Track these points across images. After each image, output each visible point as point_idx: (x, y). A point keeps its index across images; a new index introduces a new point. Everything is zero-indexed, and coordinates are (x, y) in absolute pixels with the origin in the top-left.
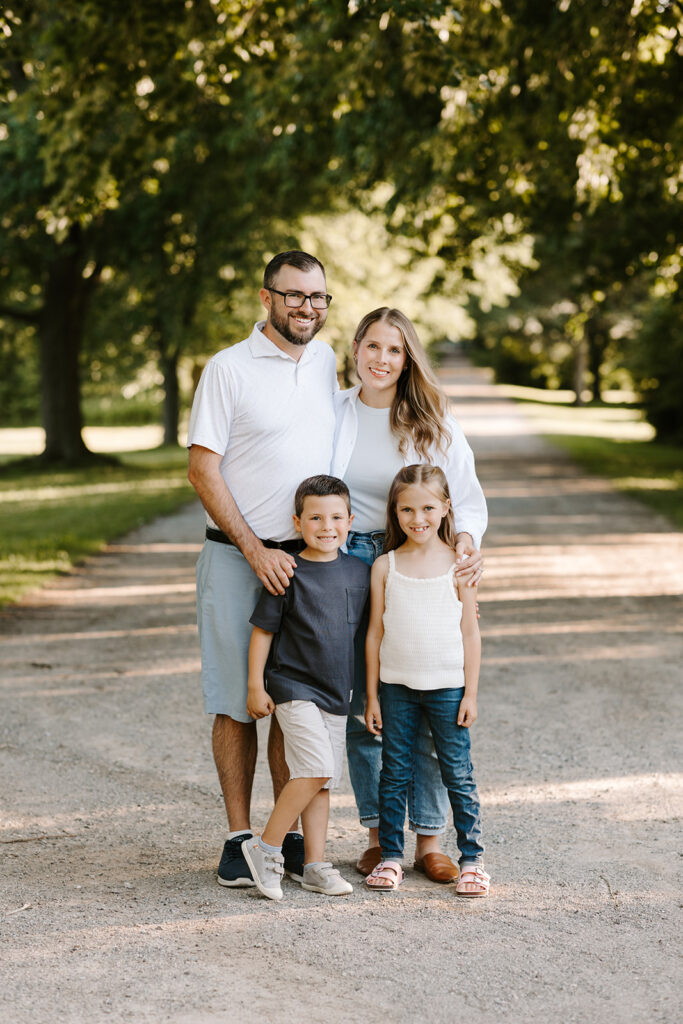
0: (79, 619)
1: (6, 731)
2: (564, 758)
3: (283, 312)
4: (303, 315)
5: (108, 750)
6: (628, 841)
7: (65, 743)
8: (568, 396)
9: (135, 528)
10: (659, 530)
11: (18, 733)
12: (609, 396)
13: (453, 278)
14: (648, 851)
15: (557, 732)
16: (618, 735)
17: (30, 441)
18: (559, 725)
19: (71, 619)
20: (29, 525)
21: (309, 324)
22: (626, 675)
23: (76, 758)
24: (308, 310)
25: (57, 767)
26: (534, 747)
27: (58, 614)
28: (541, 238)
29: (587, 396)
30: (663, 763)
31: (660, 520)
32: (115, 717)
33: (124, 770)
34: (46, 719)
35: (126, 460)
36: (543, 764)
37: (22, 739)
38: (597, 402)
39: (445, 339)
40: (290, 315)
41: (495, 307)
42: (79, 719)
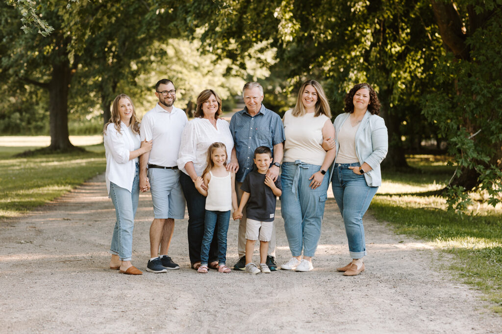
0: (78, 206)
1: (59, 236)
3: (163, 98)
4: (168, 98)
5: (95, 240)
7: (80, 239)
9: (96, 176)
11: (63, 237)
13: (235, 68)
17: (44, 141)
19: (74, 206)
20: (50, 175)
21: (171, 100)
23: (85, 242)
24: (170, 96)
25: (79, 244)
27: (69, 204)
32: (96, 232)
33: (101, 245)
34: (72, 233)
35: (87, 149)
37: (65, 238)
39: (236, 94)
40: (165, 98)
41: (259, 79)
42: (84, 233)
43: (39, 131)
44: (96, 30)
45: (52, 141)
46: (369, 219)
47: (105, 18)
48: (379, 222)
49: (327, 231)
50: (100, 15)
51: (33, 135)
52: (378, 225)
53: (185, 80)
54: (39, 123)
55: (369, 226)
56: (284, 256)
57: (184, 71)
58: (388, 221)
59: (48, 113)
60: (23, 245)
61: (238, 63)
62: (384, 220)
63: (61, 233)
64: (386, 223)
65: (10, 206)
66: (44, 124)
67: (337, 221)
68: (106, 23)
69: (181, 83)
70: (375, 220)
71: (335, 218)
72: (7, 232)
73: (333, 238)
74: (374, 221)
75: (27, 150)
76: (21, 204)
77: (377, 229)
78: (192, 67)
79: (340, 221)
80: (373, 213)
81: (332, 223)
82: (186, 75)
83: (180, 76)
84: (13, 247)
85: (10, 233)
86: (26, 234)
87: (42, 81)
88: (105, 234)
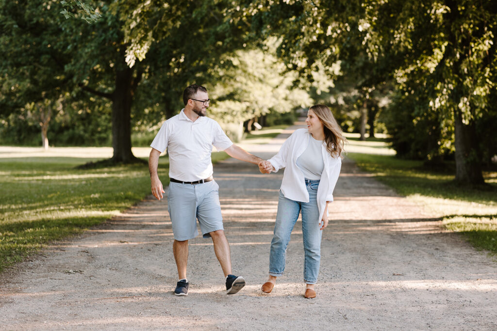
1: (114, 264)
2: (333, 276)
5: (155, 270)
6: (353, 301)
7: (137, 268)
8: (358, 135)
10: (389, 195)
11: (118, 265)
12: (378, 136)
13: (303, 80)
14: (360, 304)
15: (332, 268)
16: (356, 269)
17: (107, 152)
18: (333, 265)
22: (363, 248)
23: (143, 273)
25: (136, 276)
26: (322, 272)
28: (344, 62)
29: (367, 135)
30: (371, 278)
31: (391, 191)
32: (156, 260)
33: (162, 277)
34: (129, 260)
36: (325, 277)
37: (120, 266)
38: (372, 138)
39: (300, 107)
41: (322, 92)
42: (142, 260)
43: (102, 142)
44: (160, 34)
45: (114, 153)
46: (465, 246)
47: (170, 22)
48: (478, 250)
49: (421, 262)
50: (164, 20)
51: (97, 146)
52: (477, 254)
53: (250, 92)
54: (103, 135)
55: (468, 256)
56: (379, 296)
57: (249, 83)
58: (489, 250)
59: (111, 125)
60: (71, 275)
61: (305, 75)
62: (483, 248)
63: (116, 260)
64: (486, 252)
65: (63, 225)
66: (108, 136)
67: (429, 249)
68: (171, 27)
69: (246, 95)
70: (473, 248)
71: (426, 244)
72: (55, 258)
73: (431, 272)
74: (471, 249)
75: (89, 161)
76: (75, 222)
77: (478, 260)
78: (257, 79)
79: (432, 249)
80: (467, 239)
81: (424, 250)
82: (251, 88)
83: (244, 87)
84: (59, 278)
85: (58, 260)
86: (76, 261)
87: (106, 91)
88: (166, 262)
